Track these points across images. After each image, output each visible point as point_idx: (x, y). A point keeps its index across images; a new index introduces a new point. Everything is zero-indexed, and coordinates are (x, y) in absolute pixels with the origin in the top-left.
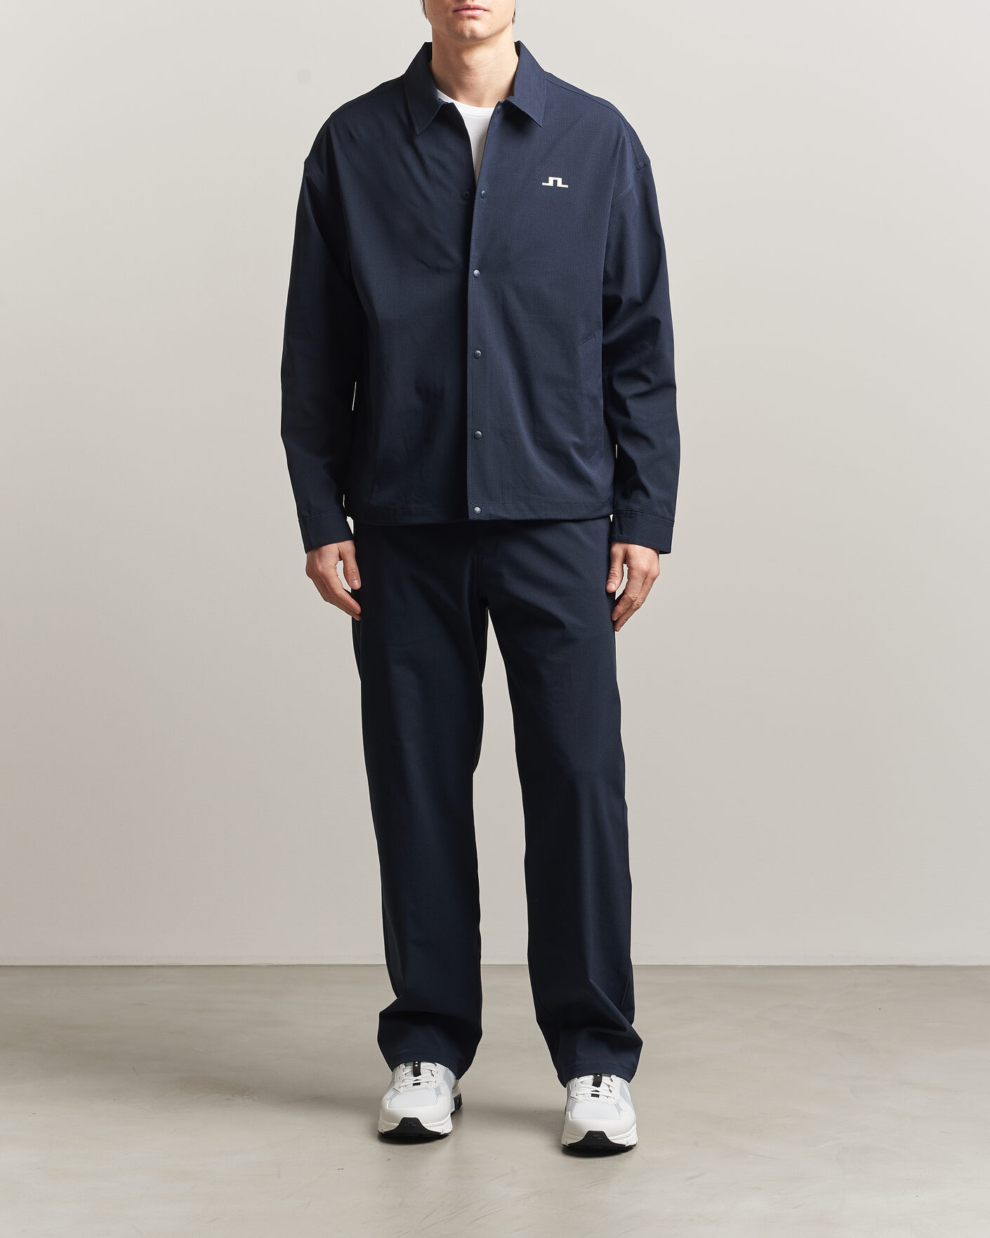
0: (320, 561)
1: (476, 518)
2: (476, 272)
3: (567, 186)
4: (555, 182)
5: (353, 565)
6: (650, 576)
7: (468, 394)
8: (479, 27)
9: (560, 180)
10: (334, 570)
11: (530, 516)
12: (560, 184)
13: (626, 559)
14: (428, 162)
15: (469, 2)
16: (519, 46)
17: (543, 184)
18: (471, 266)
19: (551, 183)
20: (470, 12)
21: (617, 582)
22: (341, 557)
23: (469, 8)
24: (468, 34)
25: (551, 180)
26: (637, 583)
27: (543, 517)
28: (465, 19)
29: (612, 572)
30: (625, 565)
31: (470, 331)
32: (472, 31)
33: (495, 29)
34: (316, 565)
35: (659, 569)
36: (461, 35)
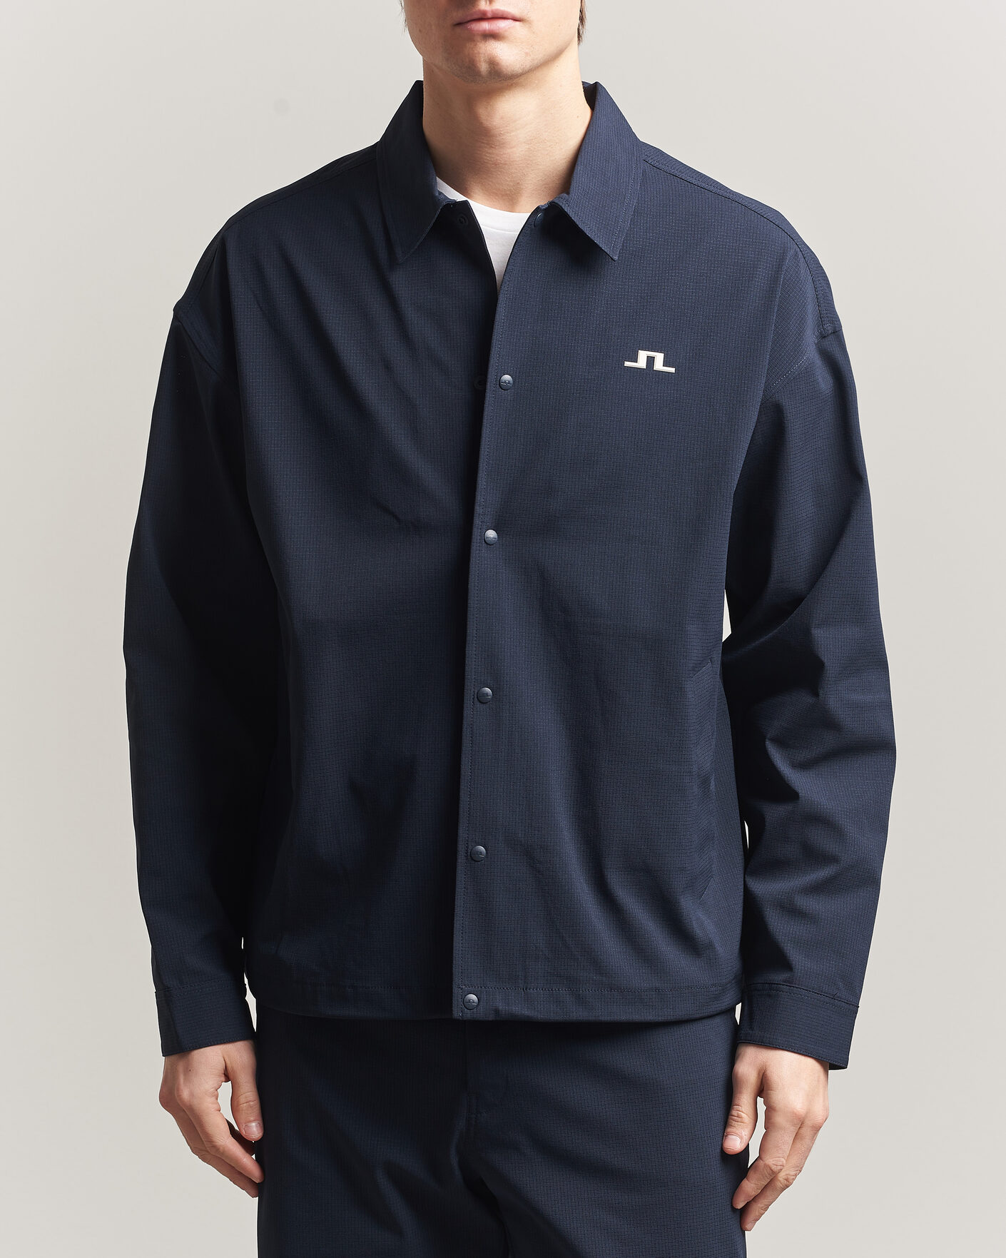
0: (187, 1079)
1: (468, 1015)
2: (491, 534)
3: (672, 370)
4: (651, 360)
5: (249, 1093)
6: (808, 1123)
7: (462, 772)
8: (507, 54)
9: (659, 358)
10: (213, 1099)
11: (578, 1014)
12: (659, 365)
13: (763, 1088)
14: (410, 313)
15: (483, 6)
16: (593, 93)
17: (627, 364)
18: (477, 521)
19: (642, 363)
20: (485, 26)
21: (745, 1133)
22: (227, 1076)
23: (483, 17)
24: (483, 67)
25: (643, 356)
26: (784, 1138)
27: (605, 1018)
28: (478, 38)
29: (734, 1113)
30: (760, 1100)
31: (472, 651)
32: (493, 63)
33: (539, 54)
34: (178, 1089)
35: (827, 1110)
36: (470, 68)
